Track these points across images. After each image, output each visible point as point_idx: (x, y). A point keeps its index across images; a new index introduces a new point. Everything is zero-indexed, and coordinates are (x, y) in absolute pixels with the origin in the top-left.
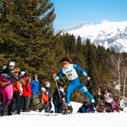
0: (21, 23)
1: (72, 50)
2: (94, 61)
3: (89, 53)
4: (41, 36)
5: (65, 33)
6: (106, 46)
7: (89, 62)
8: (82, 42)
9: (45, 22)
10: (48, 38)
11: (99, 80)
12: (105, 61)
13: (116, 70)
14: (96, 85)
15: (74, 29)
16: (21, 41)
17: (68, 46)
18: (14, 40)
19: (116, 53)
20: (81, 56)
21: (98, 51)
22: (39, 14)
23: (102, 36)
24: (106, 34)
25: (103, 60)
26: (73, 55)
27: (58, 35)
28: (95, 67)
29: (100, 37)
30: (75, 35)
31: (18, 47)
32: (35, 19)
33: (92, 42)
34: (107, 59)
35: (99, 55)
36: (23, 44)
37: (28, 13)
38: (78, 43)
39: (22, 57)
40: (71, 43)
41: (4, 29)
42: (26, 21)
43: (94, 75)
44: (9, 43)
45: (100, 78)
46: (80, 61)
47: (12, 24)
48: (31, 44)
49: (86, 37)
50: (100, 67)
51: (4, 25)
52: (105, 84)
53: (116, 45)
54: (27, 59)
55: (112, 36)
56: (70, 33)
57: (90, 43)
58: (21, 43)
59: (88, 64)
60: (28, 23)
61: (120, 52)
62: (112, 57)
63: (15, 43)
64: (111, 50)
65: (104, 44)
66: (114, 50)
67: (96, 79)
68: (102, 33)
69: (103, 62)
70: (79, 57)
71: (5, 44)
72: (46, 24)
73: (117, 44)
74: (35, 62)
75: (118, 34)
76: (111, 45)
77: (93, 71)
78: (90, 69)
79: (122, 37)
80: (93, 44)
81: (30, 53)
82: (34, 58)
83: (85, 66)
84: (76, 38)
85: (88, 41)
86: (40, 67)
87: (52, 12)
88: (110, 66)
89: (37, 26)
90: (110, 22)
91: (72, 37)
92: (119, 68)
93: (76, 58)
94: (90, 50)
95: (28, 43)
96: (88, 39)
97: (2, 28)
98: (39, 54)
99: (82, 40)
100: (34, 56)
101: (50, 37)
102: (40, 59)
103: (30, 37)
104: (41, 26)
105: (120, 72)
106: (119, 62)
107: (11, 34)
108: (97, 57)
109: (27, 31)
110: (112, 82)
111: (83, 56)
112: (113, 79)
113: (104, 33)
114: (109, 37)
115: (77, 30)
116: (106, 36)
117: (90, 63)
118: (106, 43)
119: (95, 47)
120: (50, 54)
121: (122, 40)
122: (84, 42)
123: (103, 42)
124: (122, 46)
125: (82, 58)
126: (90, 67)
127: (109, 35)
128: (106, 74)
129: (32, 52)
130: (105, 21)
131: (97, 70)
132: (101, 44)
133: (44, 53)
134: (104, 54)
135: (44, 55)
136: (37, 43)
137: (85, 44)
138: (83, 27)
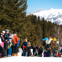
0: (10, 10)
1: (35, 23)
2: (46, 29)
3: (44, 25)
4: (20, 17)
5: (32, 14)
7: (43, 29)
9: (22, 10)
10: (23, 17)
13: (57, 34)
15: (37, 12)
16: (10, 19)
17: (33, 21)
18: (7, 19)
19: (57, 25)
20: (40, 26)
21: (48, 24)
22: (19, 5)
24: (52, 15)
25: (51, 28)
26: (36, 26)
27: (28, 16)
28: (47, 32)
29: (49, 17)
30: (36, 15)
31: (8, 22)
32: (17, 8)
33: (45, 19)
34: (53, 28)
35: (49, 26)
36: (11, 21)
37: (14, 5)
38: (38, 19)
39: (10, 27)
40: (35, 19)
41: (1, 13)
42: (13, 9)
43: (46, 36)
44: (4, 20)
46: (39, 29)
47: (6, 10)
48: (15, 20)
49: (42, 17)
50: (49, 32)
51: (2, 11)
54: (13, 28)
55: (55, 16)
56: (34, 14)
57: (44, 20)
58: (10, 20)
59: (43, 30)
60: (14, 10)
61: (59, 24)
62: (55, 27)
63: (7, 20)
64: (55, 24)
65: (51, 20)
66: (56, 23)
68: (50, 14)
69: (51, 30)
70: (39, 26)
71: (2, 20)
73: (58, 20)
74: (17, 30)
75: (58, 15)
76: (55, 21)
77: (45, 34)
79: (60, 17)
80: (46, 20)
82: (16, 28)
83: (41, 31)
84: (37, 17)
85: (43, 19)
86: (19, 33)
88: (54, 32)
89: (18, 12)
90: (54, 9)
91: (35, 16)
92: (59, 33)
93: (37, 27)
94: (44, 23)
95: (13, 20)
96: (43, 17)
98: (19, 26)
99: (40, 18)
101: (25, 17)
102: (19, 28)
103: (15, 17)
104: (20, 12)
105: (59, 35)
106: (59, 30)
107: (5, 15)
108: (48, 27)
109: (13, 14)
111: (41, 26)
115: (38, 13)
116: (52, 16)
118: (52, 20)
119: (47, 22)
120: (24, 26)
121: (60, 18)
122: (41, 19)
123: (51, 19)
124: (60, 22)
125: (40, 27)
126: (44, 32)
127: (54, 16)
128: (52, 36)
129: (15, 25)
130: (52, 9)
131: (47, 34)
132: (50, 20)
134: (51, 26)
135: (21, 27)
136: (18, 20)
137: (42, 20)
138: (41, 11)
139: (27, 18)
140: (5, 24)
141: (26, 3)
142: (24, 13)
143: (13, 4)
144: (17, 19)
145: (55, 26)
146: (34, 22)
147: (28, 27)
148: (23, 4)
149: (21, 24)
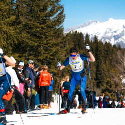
0: (33, 25)
1: (81, 47)
2: (102, 56)
3: (97, 50)
4: (52, 36)
5: (74, 31)
6: (113, 43)
7: (97, 58)
8: (90, 39)
9: (56, 23)
10: (59, 37)
11: (107, 75)
12: (112, 57)
13: (122, 66)
14: (104, 79)
15: (83, 27)
16: (34, 41)
17: (77, 44)
18: (28, 41)
19: (122, 49)
21: (106, 48)
22: (50, 16)
23: (109, 33)
24: (112, 31)
25: (111, 56)
27: (67, 35)
28: (103, 62)
29: (107, 35)
30: (83, 33)
31: (31, 47)
32: (47, 21)
33: (99, 39)
34: (114, 55)
35: (107, 51)
36: (36, 44)
37: (40, 15)
38: (87, 40)
39: (36, 56)
40: (80, 40)
41: (18, 30)
42: (38, 23)
43: (102, 70)
44: (23, 44)
45: (107, 73)
47: (25, 26)
48: (43, 44)
49: (94, 35)
50: (107, 62)
51: (18, 27)
52: (112, 79)
53: (122, 42)
54: (40, 58)
55: (118, 33)
56: (79, 31)
57: (98, 40)
58: (34, 44)
60: (41, 24)
62: (119, 53)
63: (28, 43)
64: (117, 47)
65: (111, 41)
66: (120, 46)
67: (104, 74)
68: (108, 30)
69: (111, 58)
71: (20, 44)
72: (57, 25)
73: (123, 40)
74: (47, 61)
75: (123, 31)
76: (118, 41)
77: (101, 66)
78: (98, 65)
80: (100, 41)
81: (42, 53)
82: (47, 57)
84: (85, 36)
85: (96, 38)
86: (52, 66)
87: (62, 13)
88: (117, 62)
89: (48, 28)
90: (116, 20)
91: (81, 35)
94: (98, 47)
95: (40, 43)
96: (95, 36)
97: (16, 30)
98: (51, 54)
99: (91, 38)
100: (46, 55)
101: (61, 36)
102: (52, 58)
103: (42, 38)
104: (52, 28)
107: (25, 35)
108: (104, 53)
109: (39, 32)
110: (119, 77)
112: (120, 73)
113: (111, 30)
114: (115, 34)
115: (85, 28)
116: (113, 33)
117: (99, 59)
118: (113, 40)
119: (102, 44)
120: (61, 53)
123: (110, 39)
126: (99, 63)
127: (115, 32)
128: (113, 69)
129: (44, 51)
130: (111, 20)
131: (104, 65)
132: (108, 41)
133: (56, 52)
134: (111, 51)
135: (56, 55)
136: (49, 43)
137: (93, 41)
138: (91, 25)
139: (64, 38)
140: (25, 51)
141: (63, 11)
142: (60, 29)
143: (39, 13)
144: (48, 41)
145: (117, 51)
146: (79, 45)
147: (68, 54)
148: (58, 13)
149: (55, 50)
